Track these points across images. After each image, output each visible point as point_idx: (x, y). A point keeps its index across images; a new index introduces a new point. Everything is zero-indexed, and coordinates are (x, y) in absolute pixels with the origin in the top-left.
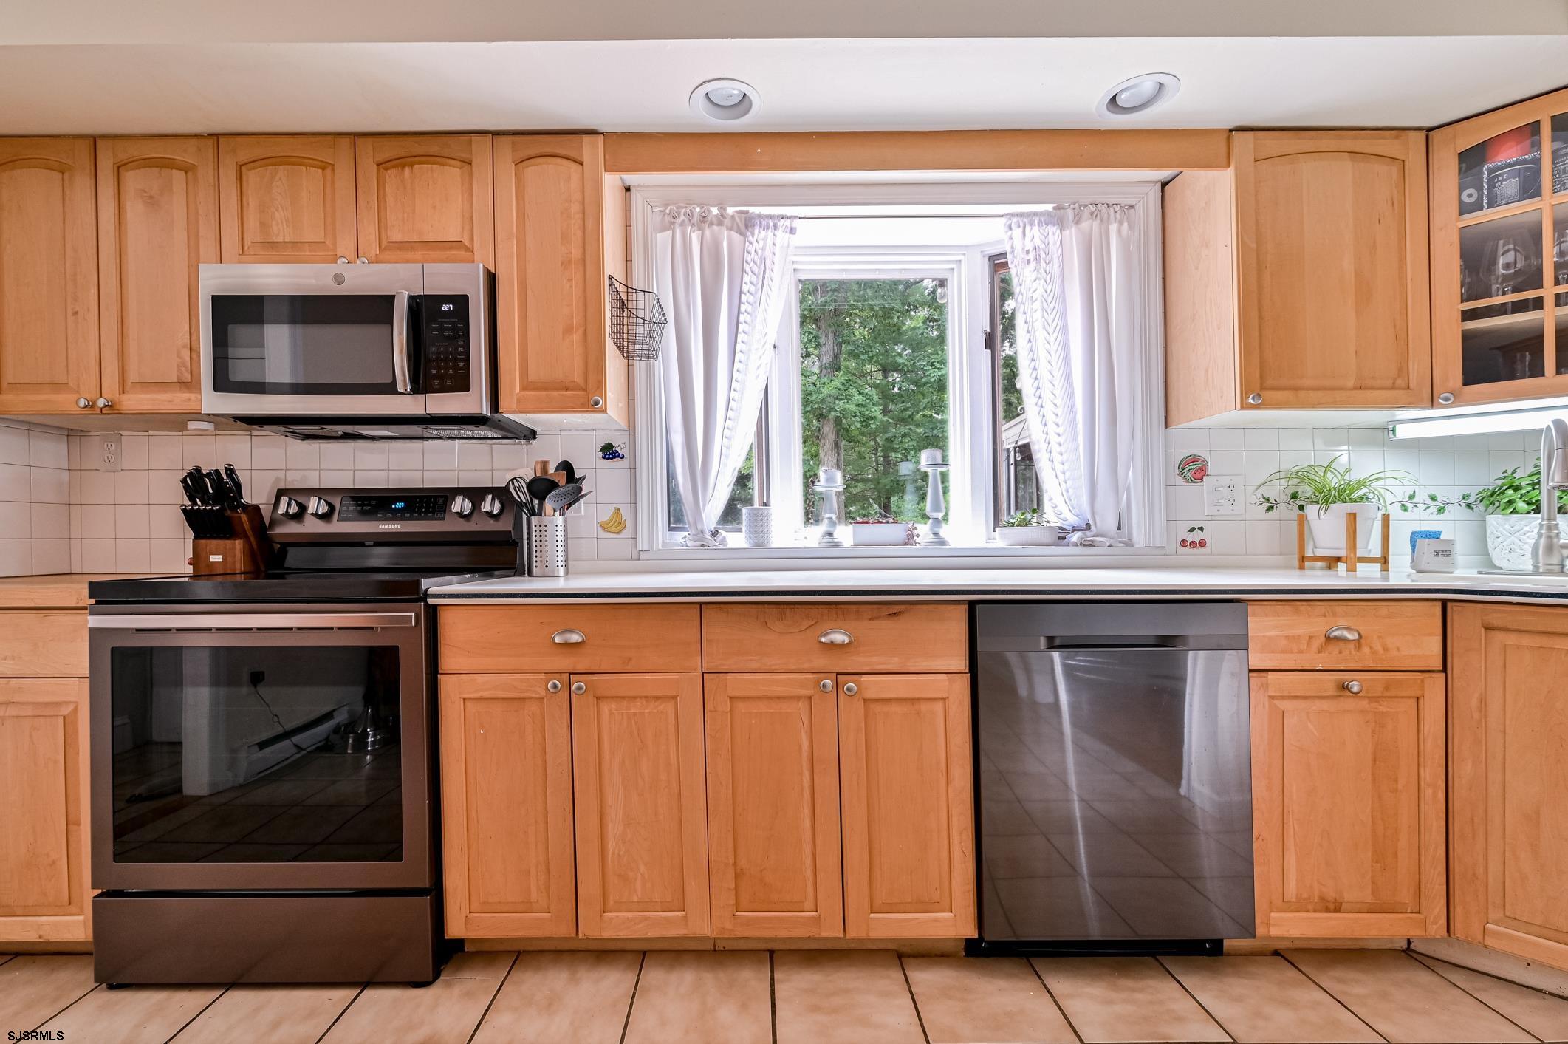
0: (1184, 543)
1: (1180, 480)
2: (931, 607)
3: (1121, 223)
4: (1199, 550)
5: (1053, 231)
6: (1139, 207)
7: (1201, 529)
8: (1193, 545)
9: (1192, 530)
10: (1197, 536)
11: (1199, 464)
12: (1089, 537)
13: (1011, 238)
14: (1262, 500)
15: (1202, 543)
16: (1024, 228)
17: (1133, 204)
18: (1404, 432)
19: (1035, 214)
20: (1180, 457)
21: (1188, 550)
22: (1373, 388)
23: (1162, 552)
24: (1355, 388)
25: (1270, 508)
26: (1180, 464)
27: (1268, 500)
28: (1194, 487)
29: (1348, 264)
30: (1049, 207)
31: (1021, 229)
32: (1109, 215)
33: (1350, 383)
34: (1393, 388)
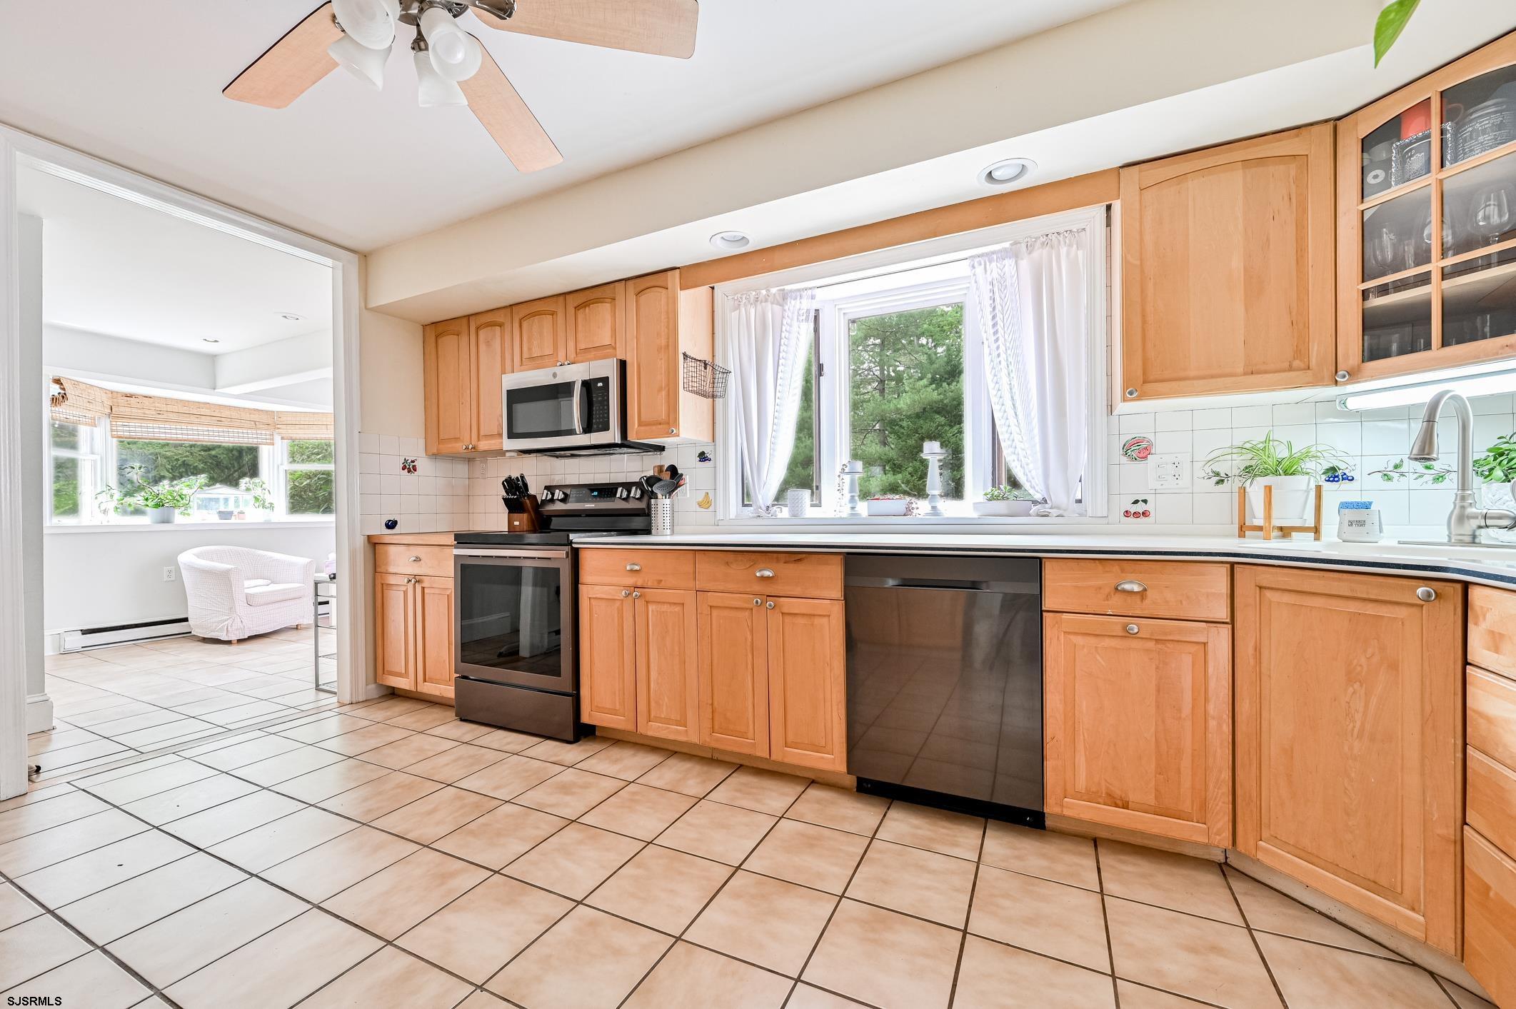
0: (1127, 513)
1: (1124, 459)
2: (826, 556)
3: (1070, 245)
4: (1142, 519)
5: (1009, 263)
6: (1088, 230)
7: (1145, 501)
8: (1136, 515)
9: (1136, 502)
10: (1140, 508)
11: (1144, 445)
12: (1046, 508)
13: (974, 275)
14: (1211, 474)
15: (1145, 514)
16: (985, 265)
17: (1083, 227)
18: (1353, 404)
19: (993, 253)
20: (1124, 439)
21: (1131, 519)
22: (1266, 372)
23: (1105, 521)
24: (1245, 374)
25: (1221, 482)
26: (1124, 445)
27: (1218, 474)
28: (1139, 465)
29: (1237, 263)
30: (1007, 245)
31: (983, 266)
32: (1059, 241)
33: (1240, 370)
34: (1291, 369)
